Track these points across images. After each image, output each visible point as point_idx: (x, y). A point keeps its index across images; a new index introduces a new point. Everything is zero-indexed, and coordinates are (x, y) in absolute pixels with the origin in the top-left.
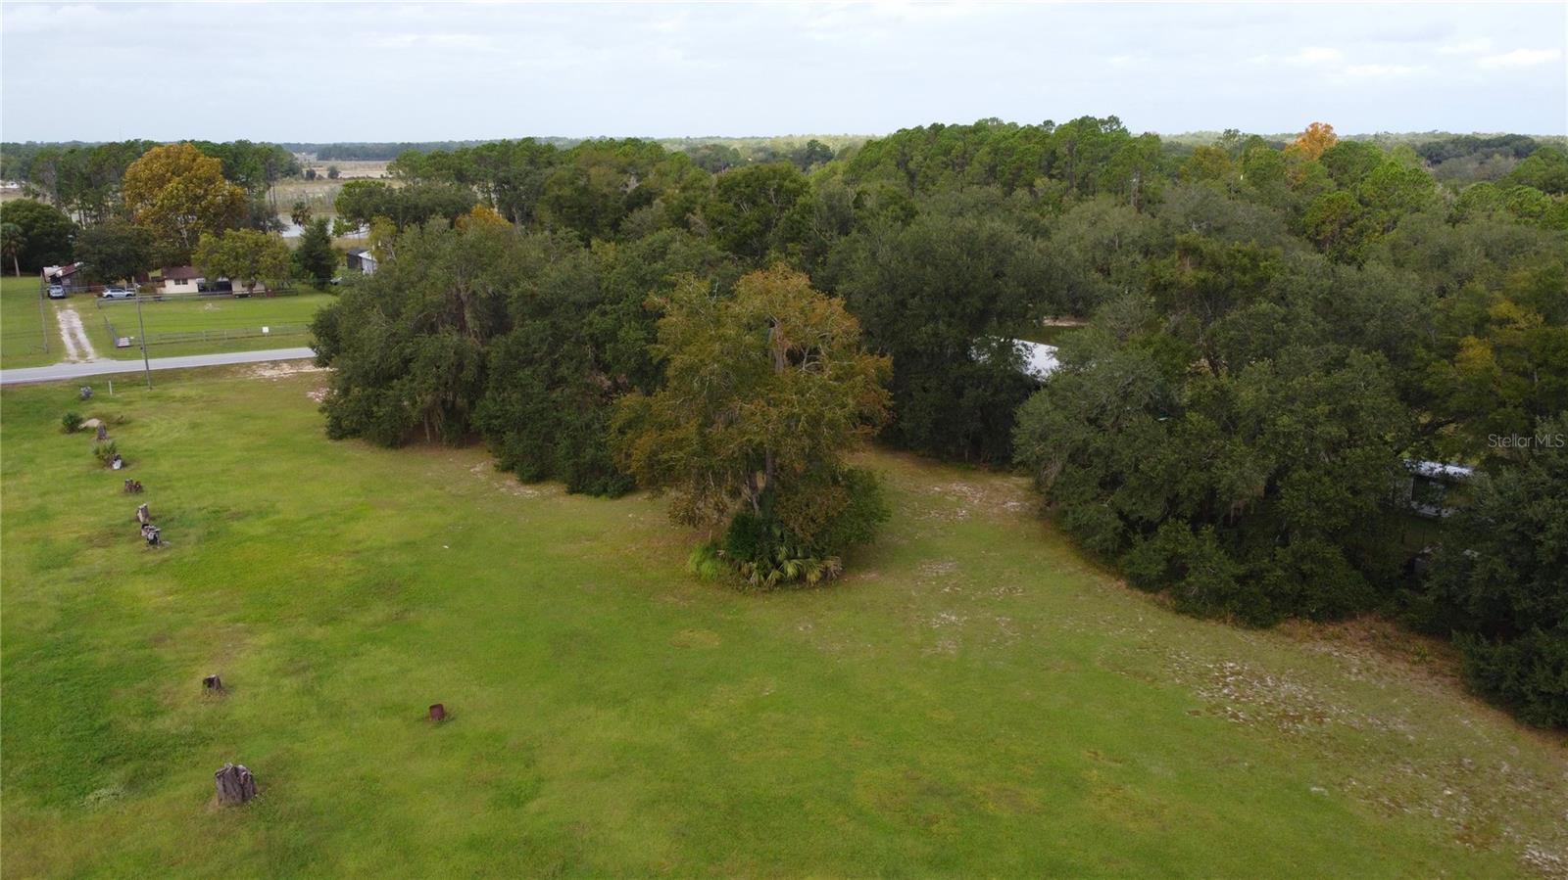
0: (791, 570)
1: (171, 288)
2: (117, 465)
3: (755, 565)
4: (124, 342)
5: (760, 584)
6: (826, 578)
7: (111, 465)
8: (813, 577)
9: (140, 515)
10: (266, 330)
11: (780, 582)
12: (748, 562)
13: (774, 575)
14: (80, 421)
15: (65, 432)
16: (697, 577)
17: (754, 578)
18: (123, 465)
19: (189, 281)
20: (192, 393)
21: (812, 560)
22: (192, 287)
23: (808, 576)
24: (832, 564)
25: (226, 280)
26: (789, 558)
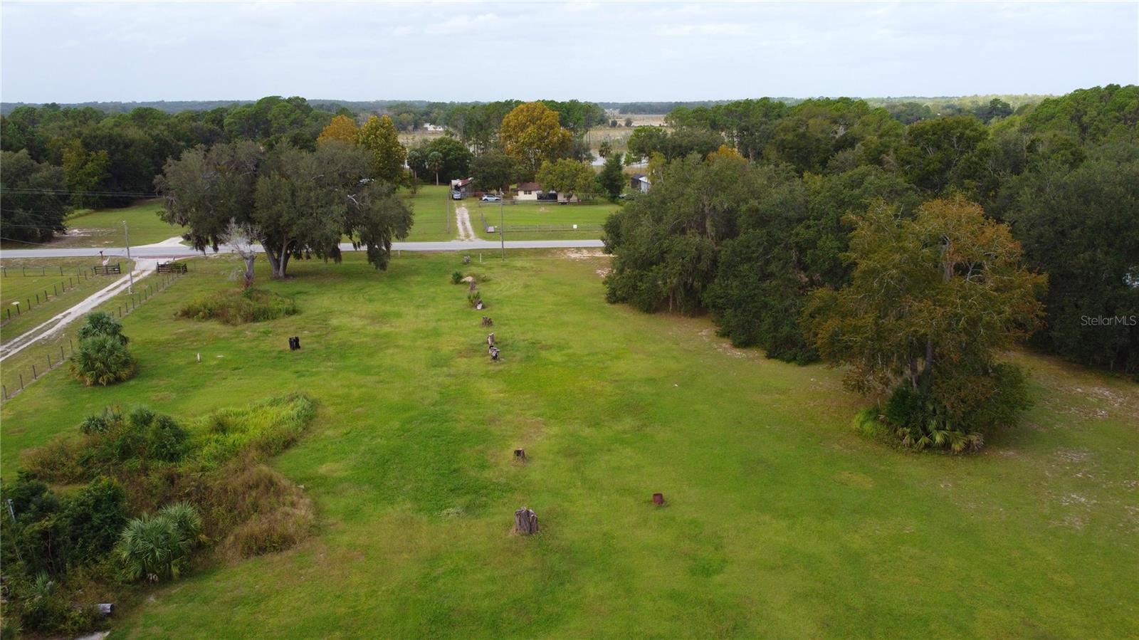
0: (939, 438)
1: (522, 196)
2: (479, 307)
3: (908, 430)
4: (491, 229)
5: (911, 446)
6: (968, 449)
7: (476, 307)
8: (957, 446)
9: (489, 340)
10: (575, 226)
11: (927, 446)
12: (902, 427)
13: (924, 440)
14: (461, 277)
15: (453, 284)
16: (860, 433)
17: (907, 440)
18: (483, 307)
19: (533, 192)
20: (527, 265)
21: (958, 433)
22: (533, 196)
23: (953, 445)
24: (975, 438)
25: (554, 192)
26: (938, 429)
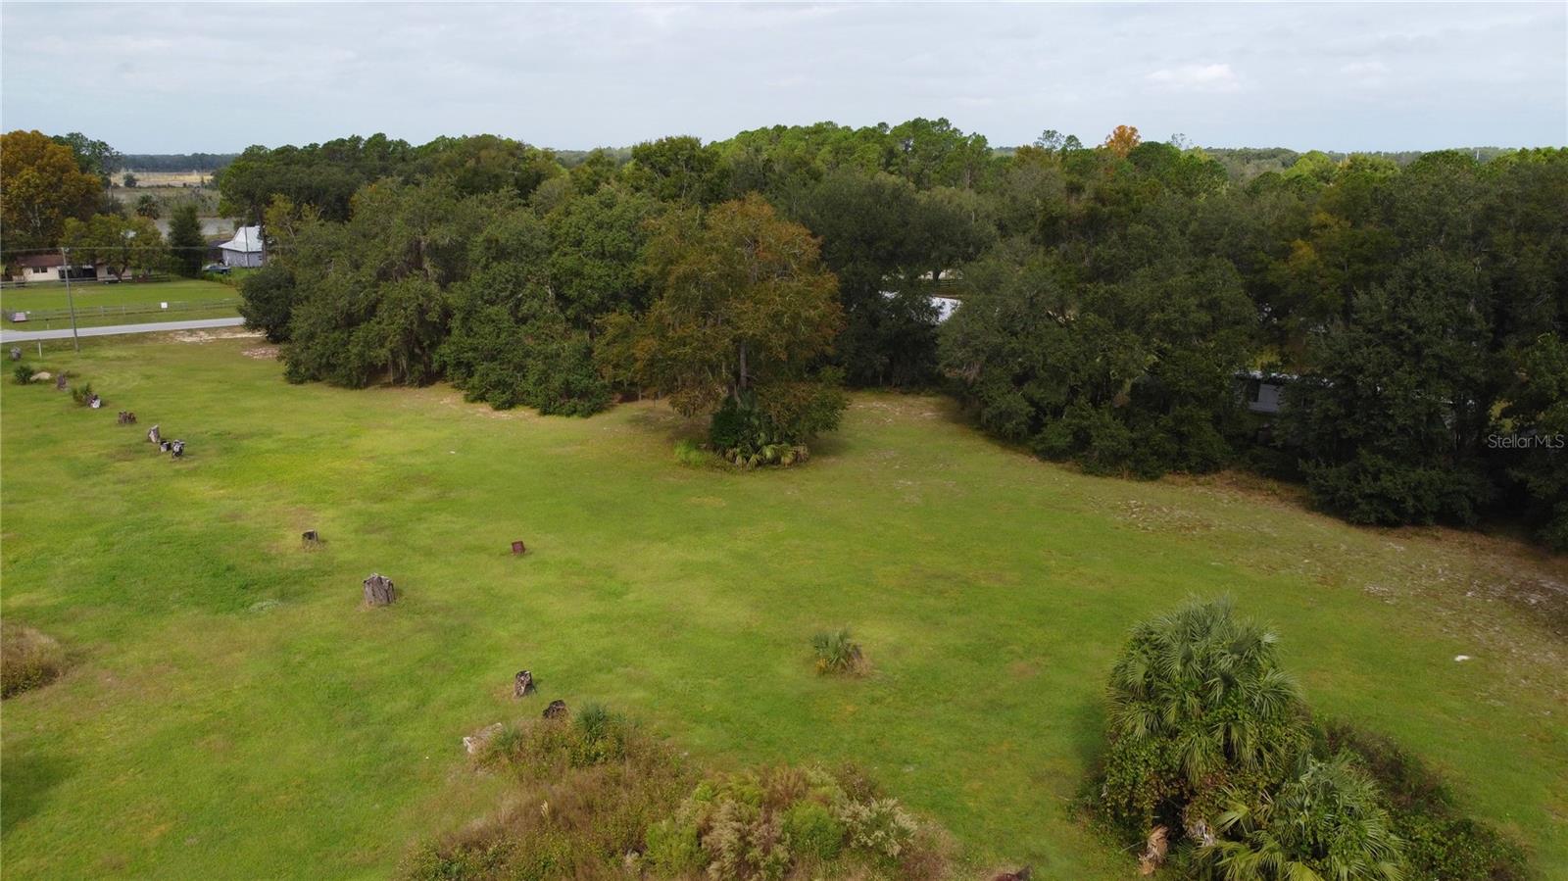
0: (769, 453)
1: (31, 276)
2: (96, 405)
3: (738, 450)
4: (20, 316)
5: (744, 466)
6: (797, 461)
7: (89, 405)
8: (787, 459)
9: (152, 437)
10: (164, 305)
11: (759, 464)
12: (732, 447)
13: (754, 458)
14: (32, 373)
15: (18, 384)
16: (687, 464)
17: (739, 460)
18: (102, 405)
19: (49, 270)
20: (124, 354)
21: (785, 444)
22: (52, 274)
23: (782, 459)
24: (802, 450)
25: (90, 267)
26: (767, 444)
